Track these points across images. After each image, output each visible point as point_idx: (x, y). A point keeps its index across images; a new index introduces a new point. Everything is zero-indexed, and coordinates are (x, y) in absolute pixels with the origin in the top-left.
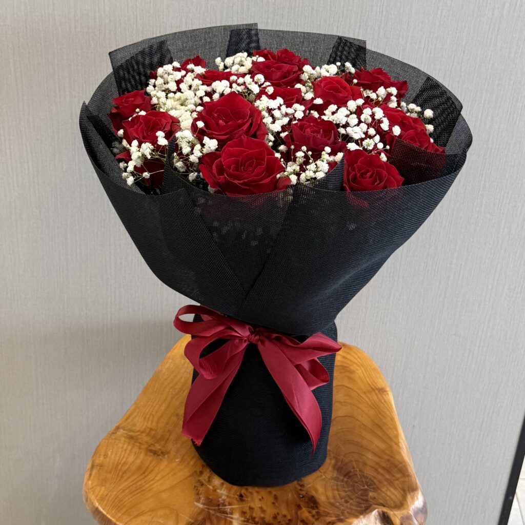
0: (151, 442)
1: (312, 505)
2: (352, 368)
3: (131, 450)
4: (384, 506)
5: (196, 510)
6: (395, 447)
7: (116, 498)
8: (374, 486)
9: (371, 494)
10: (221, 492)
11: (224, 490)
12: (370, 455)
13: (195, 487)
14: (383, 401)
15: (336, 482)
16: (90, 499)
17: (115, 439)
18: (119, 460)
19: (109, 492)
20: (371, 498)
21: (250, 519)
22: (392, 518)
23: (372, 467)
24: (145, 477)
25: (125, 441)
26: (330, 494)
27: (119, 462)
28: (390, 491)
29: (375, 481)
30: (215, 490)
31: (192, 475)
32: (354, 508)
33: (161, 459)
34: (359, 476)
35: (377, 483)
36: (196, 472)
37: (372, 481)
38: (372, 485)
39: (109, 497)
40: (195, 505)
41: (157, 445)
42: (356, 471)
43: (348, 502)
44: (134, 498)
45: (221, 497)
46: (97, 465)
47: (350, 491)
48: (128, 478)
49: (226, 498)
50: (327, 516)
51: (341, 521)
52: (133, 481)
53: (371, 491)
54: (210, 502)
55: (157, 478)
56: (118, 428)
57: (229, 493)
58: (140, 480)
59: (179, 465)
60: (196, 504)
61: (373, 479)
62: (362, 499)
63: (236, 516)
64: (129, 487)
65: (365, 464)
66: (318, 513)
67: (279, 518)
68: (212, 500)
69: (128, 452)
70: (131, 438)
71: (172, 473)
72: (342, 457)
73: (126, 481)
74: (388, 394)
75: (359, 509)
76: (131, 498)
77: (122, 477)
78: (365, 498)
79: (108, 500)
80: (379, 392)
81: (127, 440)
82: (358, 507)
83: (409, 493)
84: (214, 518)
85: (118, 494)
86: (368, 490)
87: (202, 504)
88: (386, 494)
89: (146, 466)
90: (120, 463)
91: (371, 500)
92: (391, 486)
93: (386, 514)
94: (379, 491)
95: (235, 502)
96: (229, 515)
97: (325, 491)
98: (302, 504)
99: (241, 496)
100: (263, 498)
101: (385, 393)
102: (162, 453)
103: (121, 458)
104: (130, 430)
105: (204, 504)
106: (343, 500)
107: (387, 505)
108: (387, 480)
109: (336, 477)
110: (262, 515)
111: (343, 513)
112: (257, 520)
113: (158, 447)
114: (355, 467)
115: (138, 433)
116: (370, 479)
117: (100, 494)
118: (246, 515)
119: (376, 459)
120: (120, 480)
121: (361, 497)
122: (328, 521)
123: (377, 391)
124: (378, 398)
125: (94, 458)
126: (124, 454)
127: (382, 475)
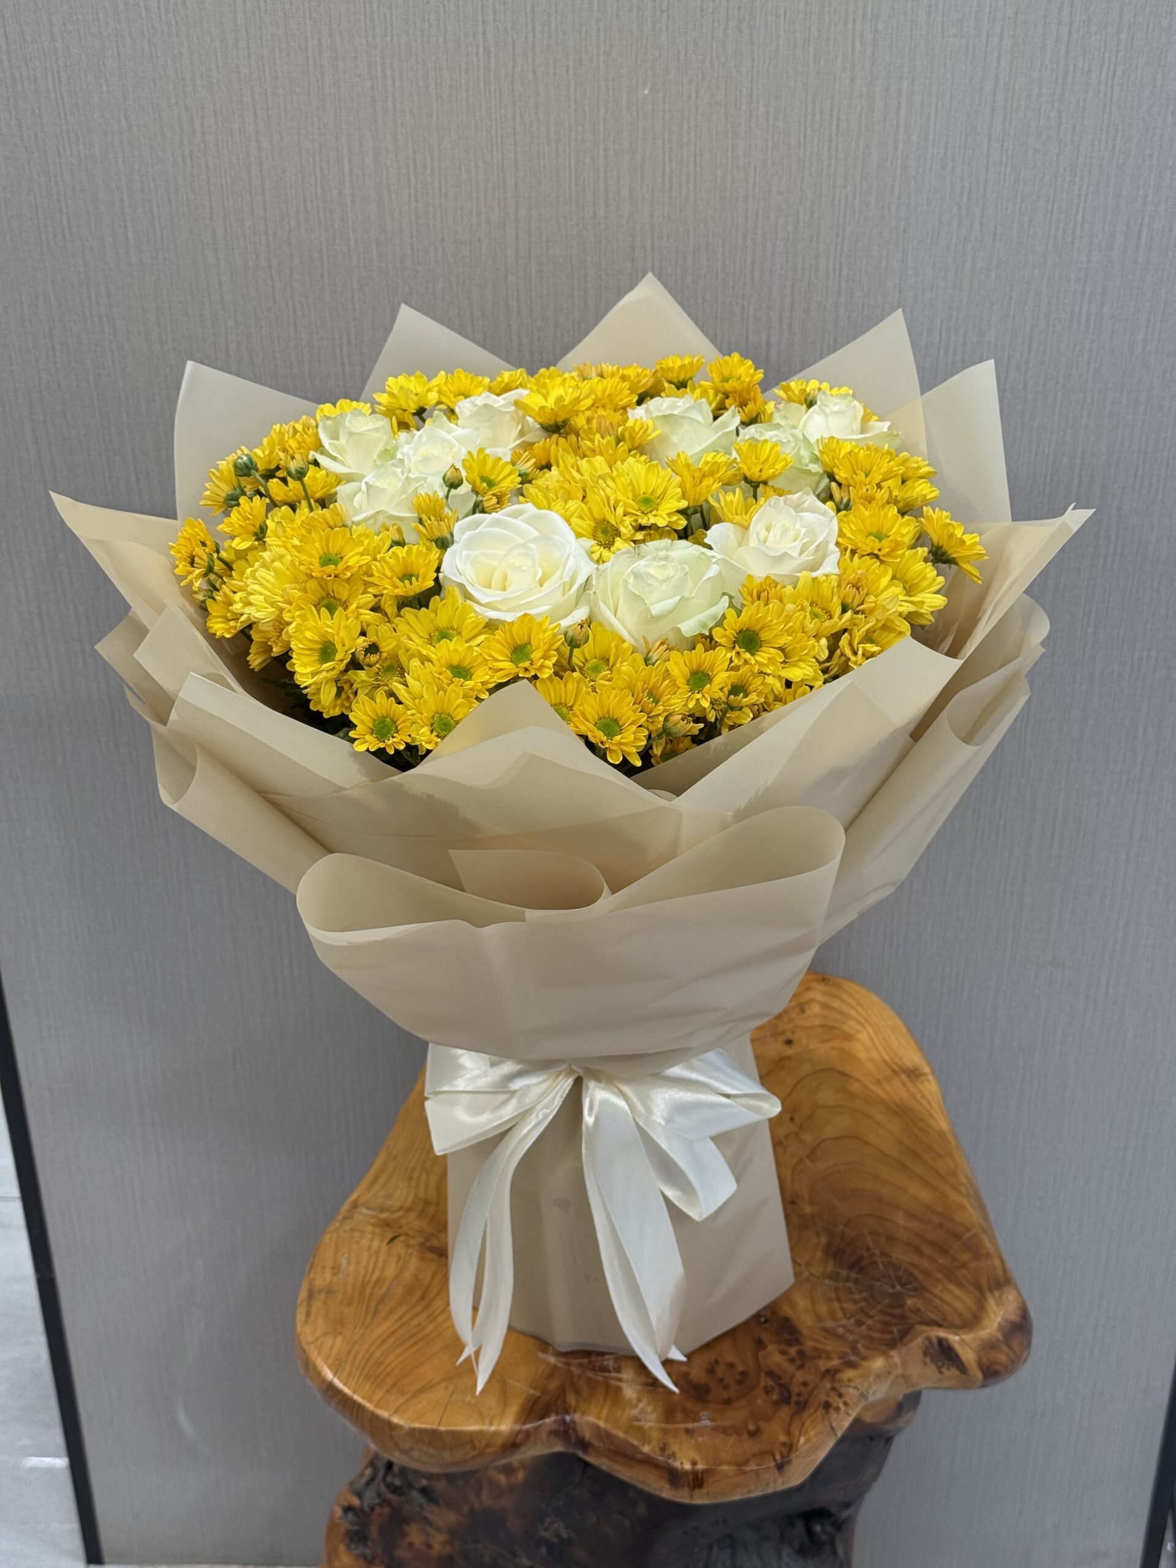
0: (429, 1230)
1: (788, 1337)
2: (846, 1028)
3: (389, 1252)
4: (940, 1326)
5: (541, 1369)
6: (954, 1196)
7: (368, 1359)
8: (916, 1285)
9: (910, 1302)
12: (901, 1219)
14: (918, 1096)
15: (832, 1283)
16: (315, 1367)
17: (352, 1230)
18: (365, 1276)
19: (352, 1347)
20: (910, 1310)
22: (959, 1350)
23: (907, 1244)
24: (427, 1306)
25: (373, 1233)
26: (823, 1309)
27: (367, 1279)
28: (950, 1291)
29: (915, 1272)
32: (877, 1335)
34: (881, 1266)
35: (921, 1277)
37: (911, 1274)
38: (911, 1283)
39: (354, 1359)
40: (538, 1358)
42: (874, 1254)
43: (863, 1324)
44: (406, 1355)
46: (321, 1291)
47: (865, 1299)
48: (392, 1311)
50: (820, 1358)
51: (851, 1365)
52: (402, 1316)
53: (909, 1295)
56: (355, 1205)
58: (416, 1315)
60: (541, 1355)
61: (911, 1268)
62: (892, 1315)
63: (628, 1374)
64: (394, 1333)
65: (891, 1238)
66: (801, 1353)
67: (720, 1371)
69: (382, 1257)
70: (386, 1224)
72: (841, 1227)
73: (385, 1319)
74: (928, 1080)
75: (888, 1337)
76: (403, 1354)
77: (376, 1312)
78: (897, 1311)
79: (353, 1364)
80: (909, 1077)
81: (378, 1230)
82: (883, 1332)
83: (991, 1291)
84: (582, 1383)
85: (372, 1349)
86: (902, 1293)
87: (553, 1355)
88: (941, 1299)
89: (426, 1283)
90: (369, 1282)
91: (912, 1316)
92: (951, 1281)
93: (945, 1343)
94: (927, 1295)
96: (613, 1375)
97: (813, 1304)
98: (765, 1337)
101: (923, 1078)
103: (370, 1271)
104: (383, 1209)
105: (557, 1355)
106: (852, 1321)
107: (946, 1324)
108: (943, 1269)
109: (832, 1272)
111: (855, 1350)
114: (872, 1245)
115: (401, 1213)
116: (906, 1270)
117: (335, 1351)
119: (915, 1225)
120: (372, 1319)
121: (890, 1311)
122: (823, 1369)
123: (903, 1076)
124: (908, 1091)
125: (312, 1276)
126: (376, 1262)
127: (930, 1258)
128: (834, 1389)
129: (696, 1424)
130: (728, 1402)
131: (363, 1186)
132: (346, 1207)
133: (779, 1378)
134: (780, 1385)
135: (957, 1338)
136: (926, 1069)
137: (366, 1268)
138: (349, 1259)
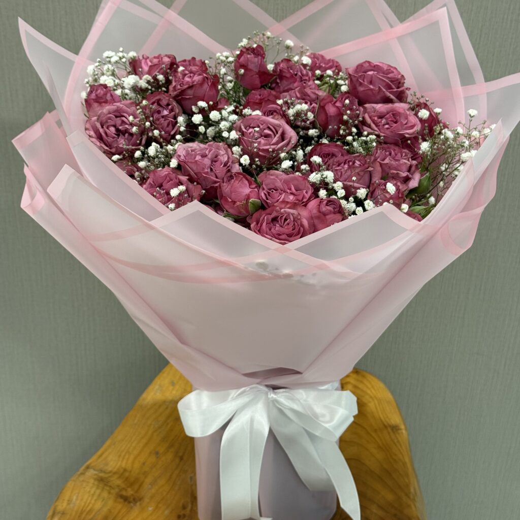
0: (123, 486)
2: (364, 400)
3: (99, 495)
12: (374, 509)
14: (396, 441)
17: (83, 481)
18: (84, 506)
25: (93, 484)
27: (84, 509)
33: (132, 507)
41: (129, 489)
46: (59, 512)
56: (88, 467)
59: (151, 515)
69: (95, 498)
70: (101, 480)
74: (402, 433)
80: (392, 430)
81: (96, 483)
89: (115, 514)
90: (85, 511)
101: (399, 431)
102: (134, 499)
103: (87, 505)
104: (101, 471)
113: (130, 492)
115: (110, 475)
119: (381, 513)
123: (389, 429)
124: (390, 437)
125: (57, 504)
126: (91, 500)
131: (95, 457)
132: (83, 467)
136: (402, 427)
137: (86, 503)
138: (77, 497)
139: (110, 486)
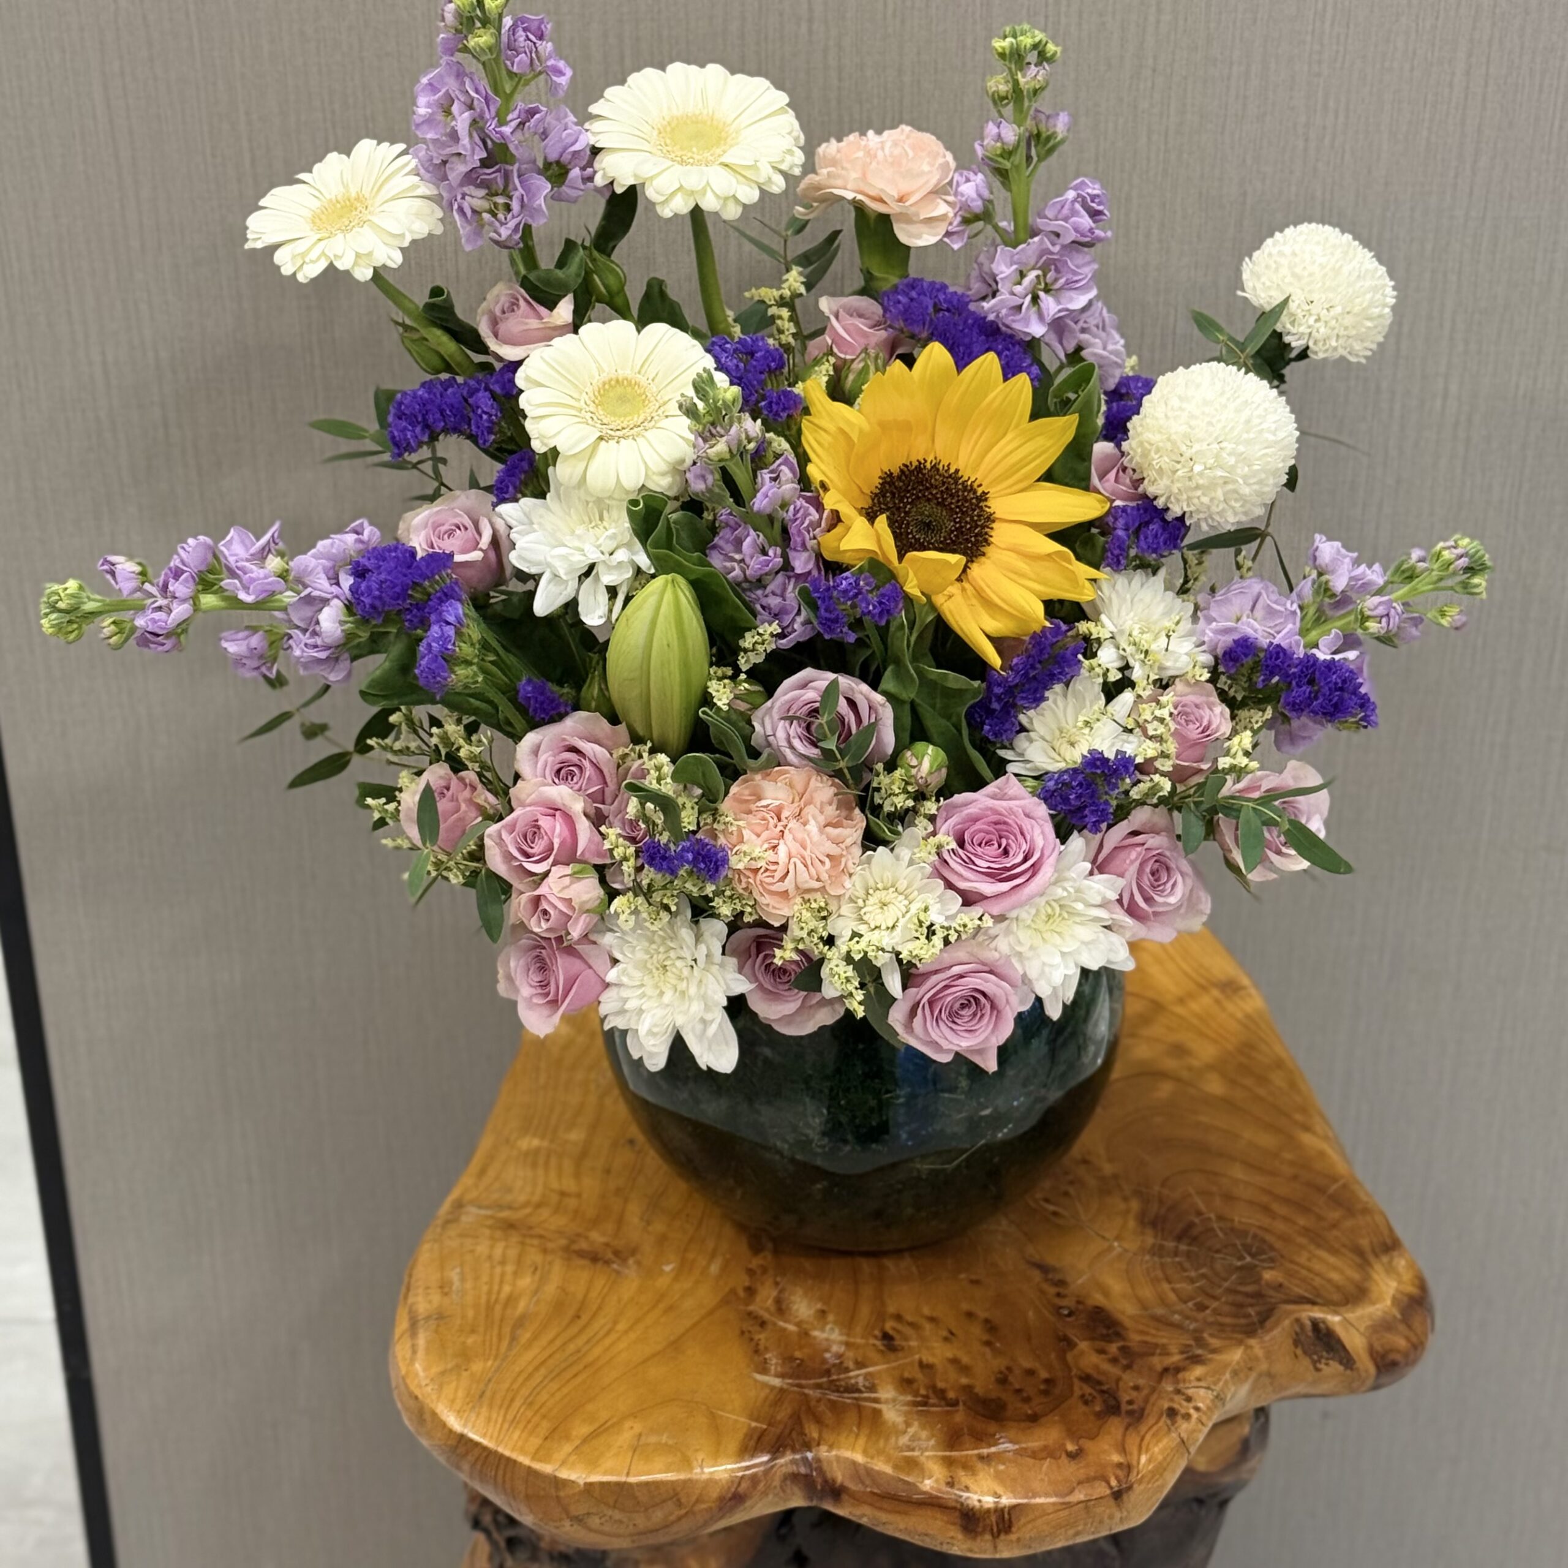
0: (573, 1228)
3: (519, 1262)
4: (1314, 1303)
5: (763, 1395)
7: (512, 1400)
8: (1272, 1254)
9: (1268, 1275)
10: (825, 1335)
11: (832, 1329)
12: (1238, 1172)
13: (743, 1333)
14: (1239, 1016)
15: (1156, 1259)
16: (434, 1414)
17: (460, 1236)
18: (489, 1292)
20: (1269, 1285)
21: (931, 1395)
22: (1342, 1334)
23: (1251, 1203)
24: (585, 1327)
25: (492, 1238)
26: (1147, 1292)
27: (494, 1297)
28: (1320, 1259)
29: (1268, 1237)
30: (805, 1334)
31: (725, 1301)
32: (1228, 1320)
33: (618, 1273)
34: (1221, 1234)
35: (1278, 1245)
36: (733, 1291)
37: (1263, 1241)
38: (1265, 1252)
39: (490, 1399)
40: (756, 1381)
41: (593, 1234)
42: (1209, 1219)
43: (1207, 1308)
44: (565, 1390)
45: (827, 1350)
46: (428, 1318)
47: (1204, 1276)
48: (535, 1337)
49: (842, 1349)
50: (1153, 1354)
51: (1197, 1360)
52: (552, 1342)
53: (1265, 1268)
54: (799, 1365)
55: (621, 1327)
56: (460, 1205)
57: (848, 1335)
58: (572, 1338)
59: (676, 1278)
60: (759, 1377)
61: (1260, 1233)
62: (1247, 1295)
63: (887, 1392)
64: (544, 1362)
65: (1229, 1197)
66: (1125, 1350)
67: (1016, 1382)
68: (802, 1360)
69: (510, 1268)
70: (510, 1226)
71: (662, 1306)
72: (1157, 1188)
73: (528, 1345)
74: (1249, 995)
75: (1243, 1321)
76: (559, 1389)
77: (513, 1339)
79: (490, 1407)
80: (1223, 992)
81: (498, 1234)
82: (1236, 1316)
83: (1377, 1256)
84: (822, 1408)
85: (515, 1386)
86: (1256, 1266)
87: (777, 1376)
88: (1309, 1270)
89: (580, 1296)
90: (496, 1301)
91: (1272, 1293)
92: (1319, 1246)
93: (1322, 1326)
94: (1289, 1265)
95: (873, 1355)
96: (866, 1395)
97: (1132, 1287)
98: (1071, 1333)
99: (886, 1337)
100: (952, 1333)
101: (1240, 993)
102: (617, 1253)
103: (496, 1288)
104: (501, 1207)
105: (782, 1376)
107: (1319, 1300)
108: (1306, 1231)
109: (1154, 1245)
110: (964, 1381)
111: (1200, 1341)
112: (951, 1395)
113: (598, 1239)
114: (1202, 1207)
115: (528, 1210)
116: (1255, 1236)
117: (462, 1392)
118: (915, 1386)
119: (1259, 1179)
120: (510, 1347)
121: (1240, 1288)
122: (1159, 1368)
123: (1215, 992)
124: (1223, 1009)
125: (411, 1300)
126: (503, 1275)
127: (1286, 1219)
128: (1178, 1392)
129: (993, 1449)
130: (1034, 1419)
131: (467, 1179)
132: (446, 1207)
133: (1099, 1383)
134: (1103, 1392)
135: (1337, 1319)
136: (1246, 981)
137: (490, 1283)
138: (462, 1274)
139: (541, 1237)
